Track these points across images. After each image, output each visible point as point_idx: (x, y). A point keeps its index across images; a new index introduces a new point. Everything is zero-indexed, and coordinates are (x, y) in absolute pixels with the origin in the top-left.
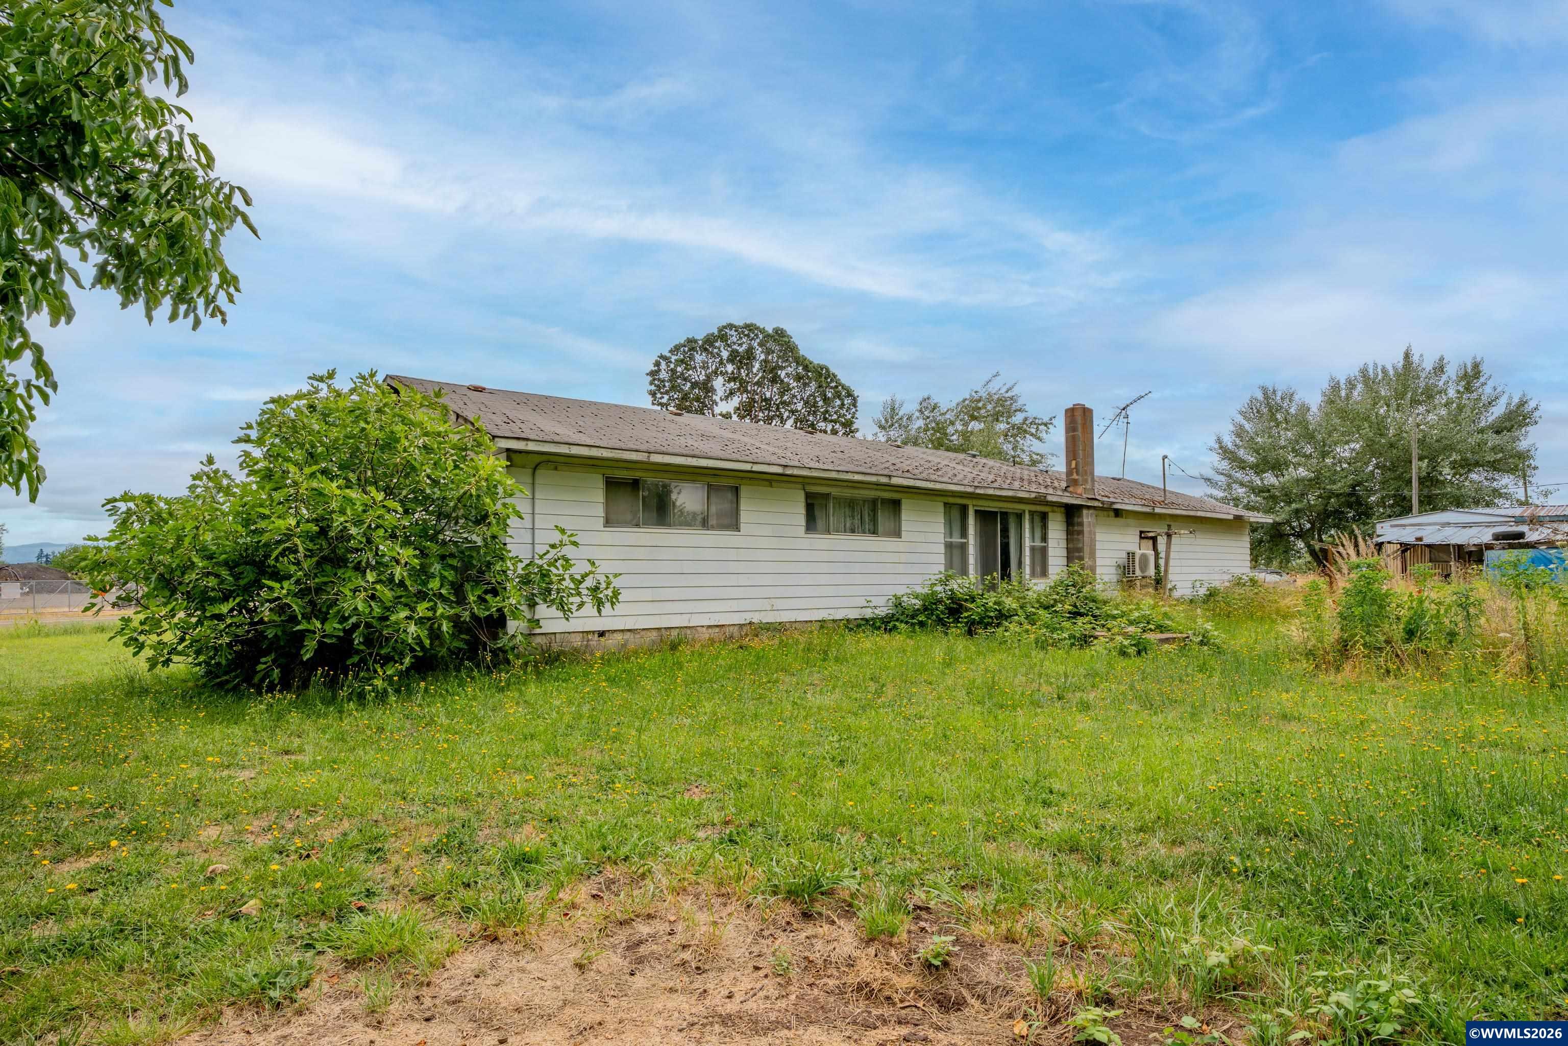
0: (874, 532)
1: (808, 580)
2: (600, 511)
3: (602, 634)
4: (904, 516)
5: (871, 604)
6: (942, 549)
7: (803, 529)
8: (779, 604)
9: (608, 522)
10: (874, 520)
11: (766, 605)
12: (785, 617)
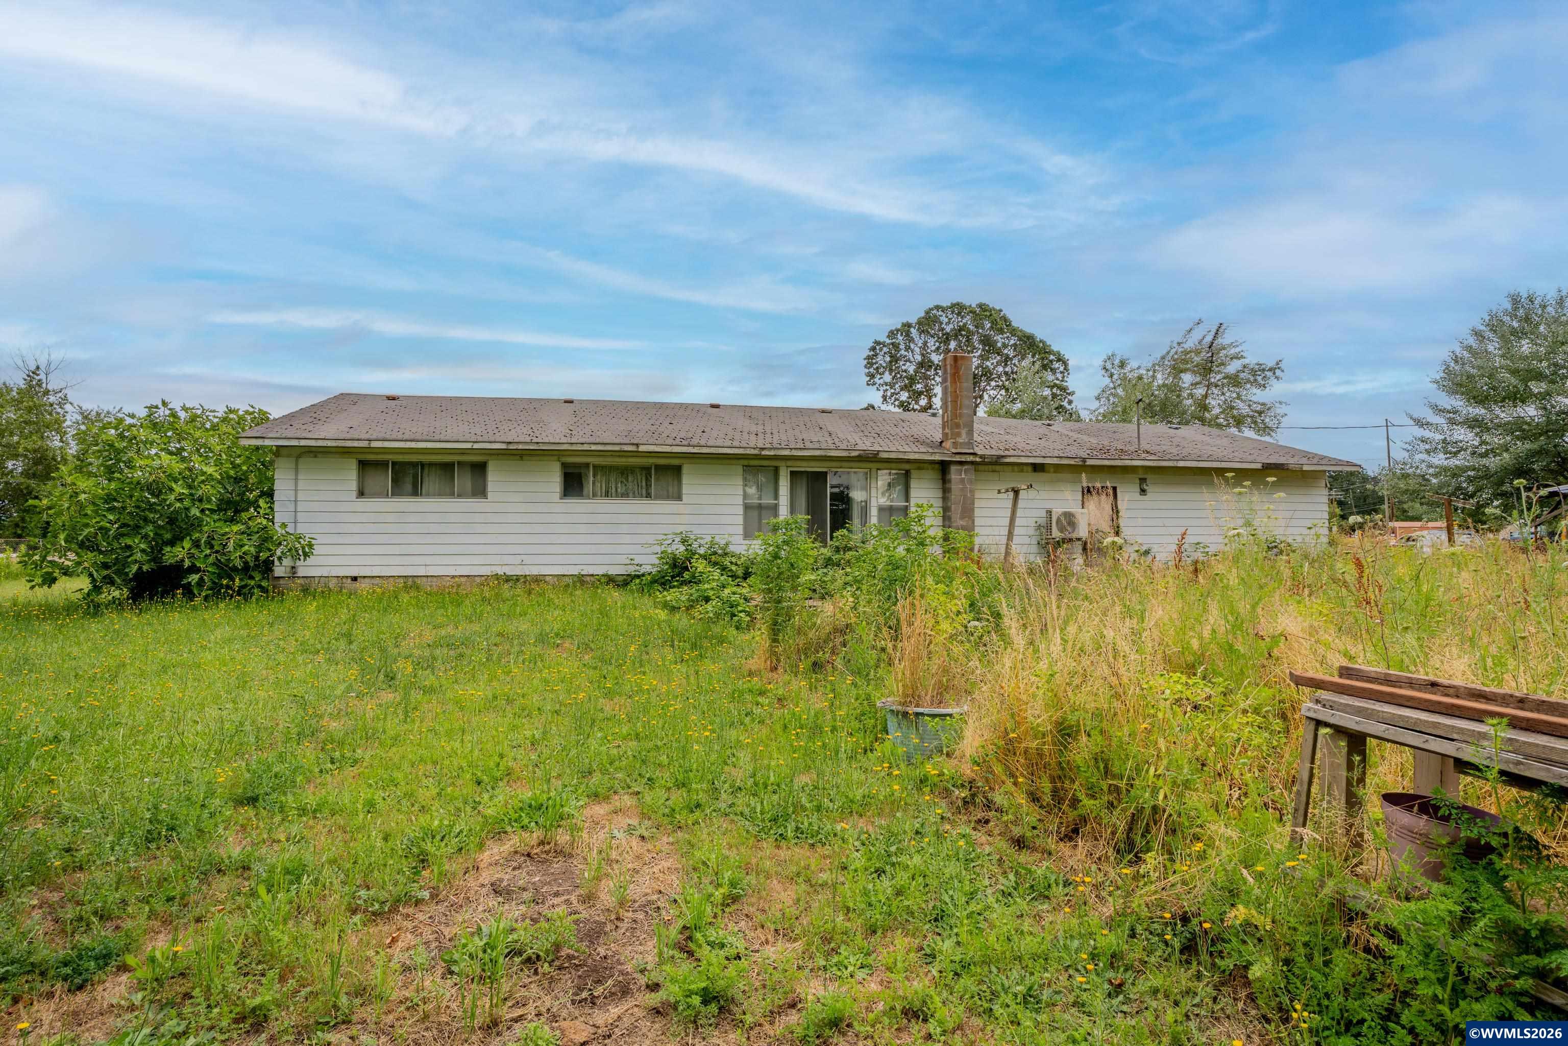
0: (648, 496)
1: (564, 539)
2: (353, 486)
3: (355, 579)
4: (685, 480)
5: (635, 562)
6: (740, 510)
7: (558, 495)
8: (527, 559)
9: (361, 494)
10: (648, 486)
11: (517, 560)
12: (535, 571)
